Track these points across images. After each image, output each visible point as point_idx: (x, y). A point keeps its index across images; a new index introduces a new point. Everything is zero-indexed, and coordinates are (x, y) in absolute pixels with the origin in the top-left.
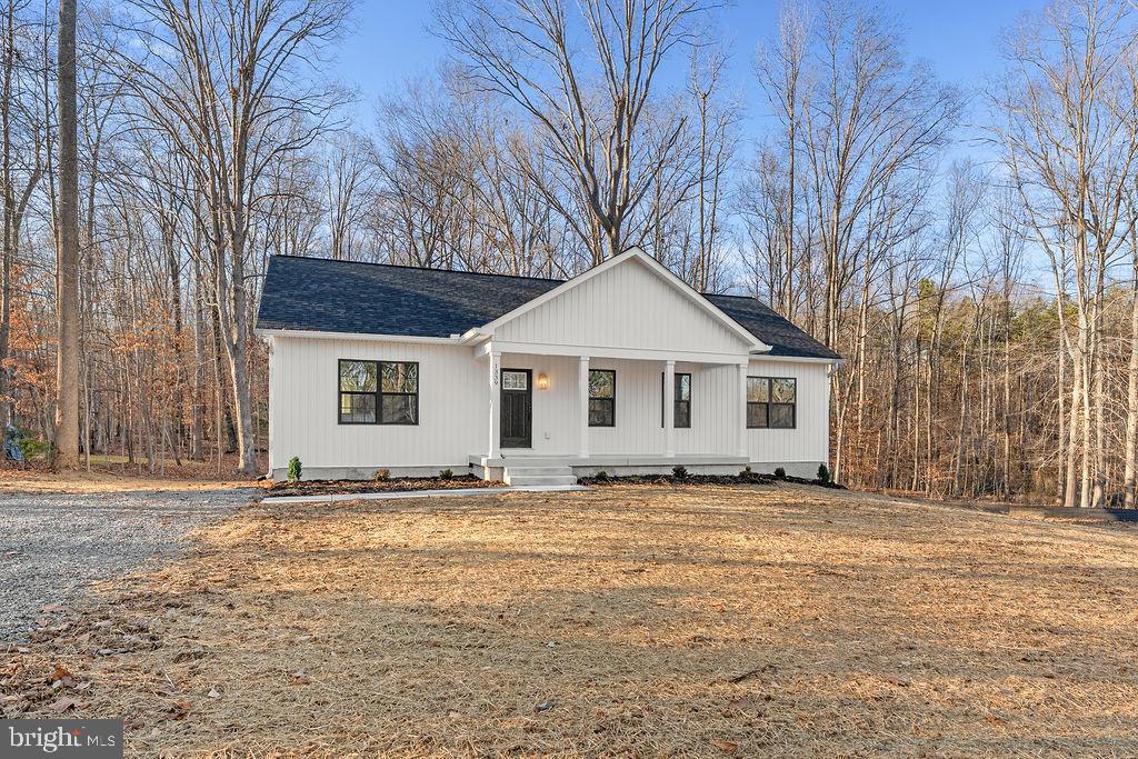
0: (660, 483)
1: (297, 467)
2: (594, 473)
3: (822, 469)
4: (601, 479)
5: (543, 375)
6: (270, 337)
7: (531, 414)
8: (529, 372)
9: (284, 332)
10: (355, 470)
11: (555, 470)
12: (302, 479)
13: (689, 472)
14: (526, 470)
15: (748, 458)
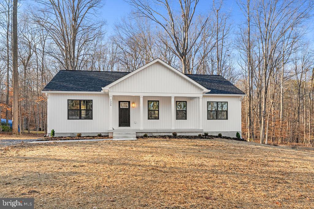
0: (166, 138)
1: (53, 133)
2: (143, 135)
3: (238, 134)
4: (146, 136)
5: (133, 103)
6: (46, 93)
7: (130, 116)
8: (129, 102)
9: (50, 92)
10: (73, 133)
11: (130, 133)
12: (55, 136)
13: (178, 134)
14: (120, 133)
15: (203, 130)
